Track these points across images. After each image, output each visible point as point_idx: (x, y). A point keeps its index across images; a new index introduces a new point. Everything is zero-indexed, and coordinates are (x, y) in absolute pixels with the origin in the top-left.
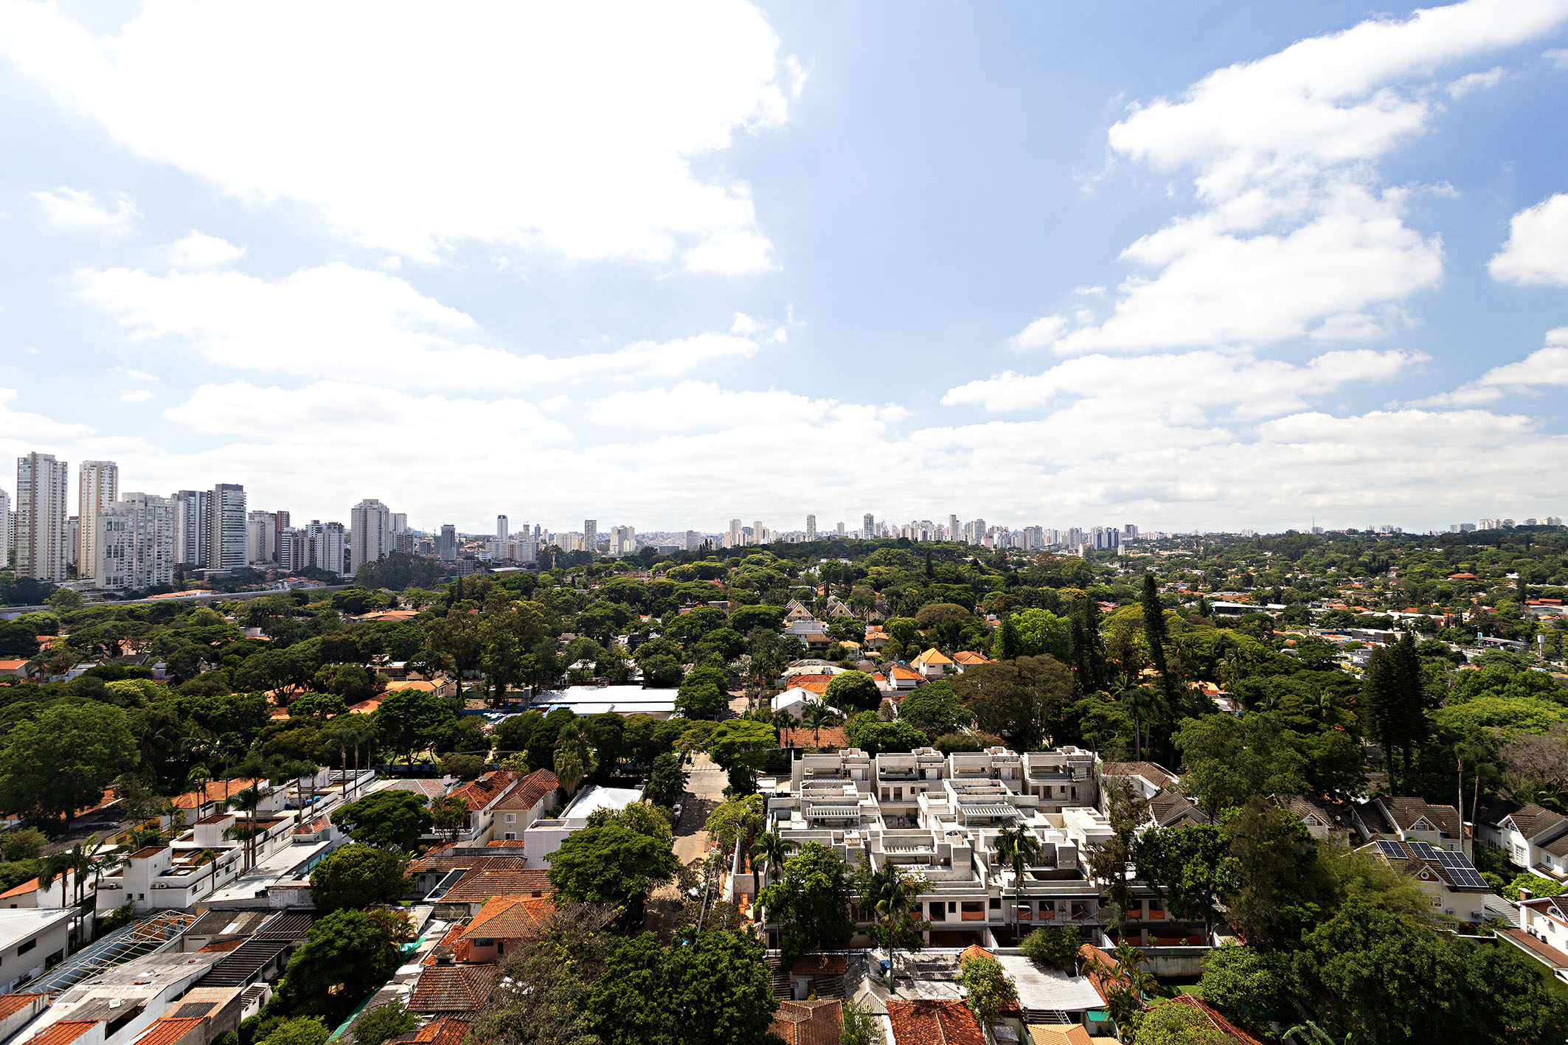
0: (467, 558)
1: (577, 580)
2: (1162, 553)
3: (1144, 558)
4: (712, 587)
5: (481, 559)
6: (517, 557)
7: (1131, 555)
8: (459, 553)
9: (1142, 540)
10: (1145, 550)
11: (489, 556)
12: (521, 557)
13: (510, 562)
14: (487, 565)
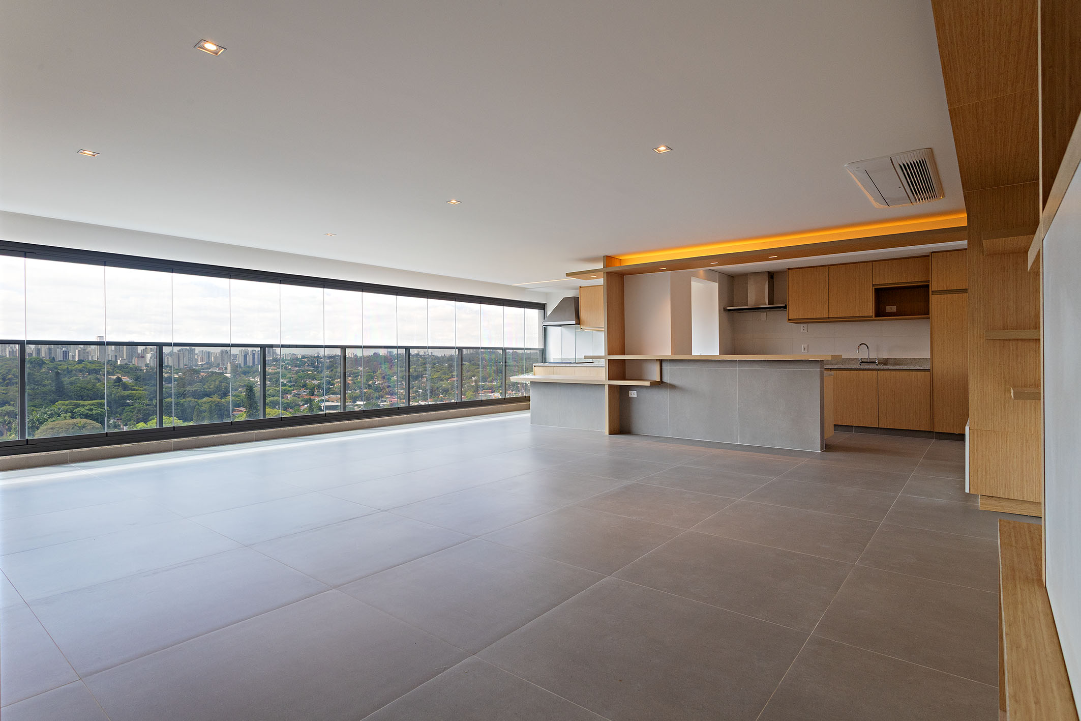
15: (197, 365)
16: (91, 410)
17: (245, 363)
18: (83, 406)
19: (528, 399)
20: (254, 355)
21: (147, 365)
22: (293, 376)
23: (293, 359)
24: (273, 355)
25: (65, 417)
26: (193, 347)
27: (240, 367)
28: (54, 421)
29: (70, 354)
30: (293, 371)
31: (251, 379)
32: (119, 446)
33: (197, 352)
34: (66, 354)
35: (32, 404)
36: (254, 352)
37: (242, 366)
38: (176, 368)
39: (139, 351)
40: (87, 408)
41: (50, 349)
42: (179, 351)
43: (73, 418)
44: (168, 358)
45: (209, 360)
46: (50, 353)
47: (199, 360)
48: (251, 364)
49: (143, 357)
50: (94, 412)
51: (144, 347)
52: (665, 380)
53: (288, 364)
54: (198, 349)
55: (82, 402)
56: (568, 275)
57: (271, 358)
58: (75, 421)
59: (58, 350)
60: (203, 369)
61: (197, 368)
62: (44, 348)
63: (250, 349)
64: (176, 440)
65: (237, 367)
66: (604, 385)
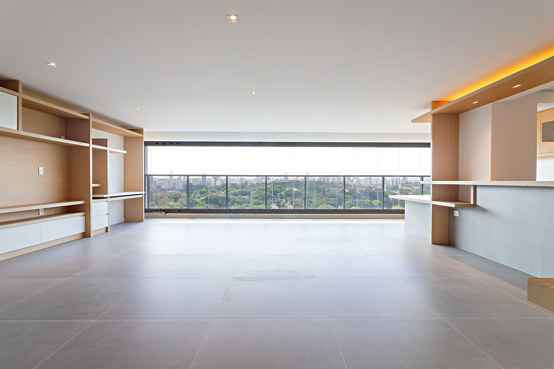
0: (158, 187)
1: (196, 196)
2: (415, 188)
3: (408, 189)
4: (244, 198)
5: (163, 188)
6: (176, 187)
7: (404, 188)
8: (155, 185)
9: (409, 183)
10: (409, 186)
11: (166, 187)
12: (178, 187)
13: (174, 188)
14: (164, 190)
15: (372, 185)
16: (333, 202)
17: (393, 184)
18: (330, 200)
19: (403, 212)
20: (397, 180)
21: (354, 185)
22: (415, 191)
23: (416, 183)
24: (406, 180)
25: (325, 204)
26: (371, 177)
27: (390, 186)
28: (322, 205)
29: (329, 180)
30: (415, 189)
31: (395, 192)
32: (211, 214)
33: (372, 179)
34: (328, 179)
35: (316, 198)
36: (397, 179)
37: (391, 185)
38: (364, 186)
39: (351, 179)
40: (331, 201)
41: (323, 178)
42: (366, 179)
43: (327, 205)
44: (361, 182)
45: (377, 183)
46: (323, 179)
47: (373, 183)
48: (395, 185)
49: (352, 181)
50: (334, 203)
51: (353, 177)
52: (478, 203)
53: (413, 185)
54: (373, 178)
55: (330, 199)
56: (413, 121)
57: (405, 182)
58: (327, 206)
59: (326, 178)
60: (375, 187)
61: (372, 186)
62: (322, 177)
63: (395, 177)
64: (230, 214)
65: (389, 186)
66: (430, 204)
